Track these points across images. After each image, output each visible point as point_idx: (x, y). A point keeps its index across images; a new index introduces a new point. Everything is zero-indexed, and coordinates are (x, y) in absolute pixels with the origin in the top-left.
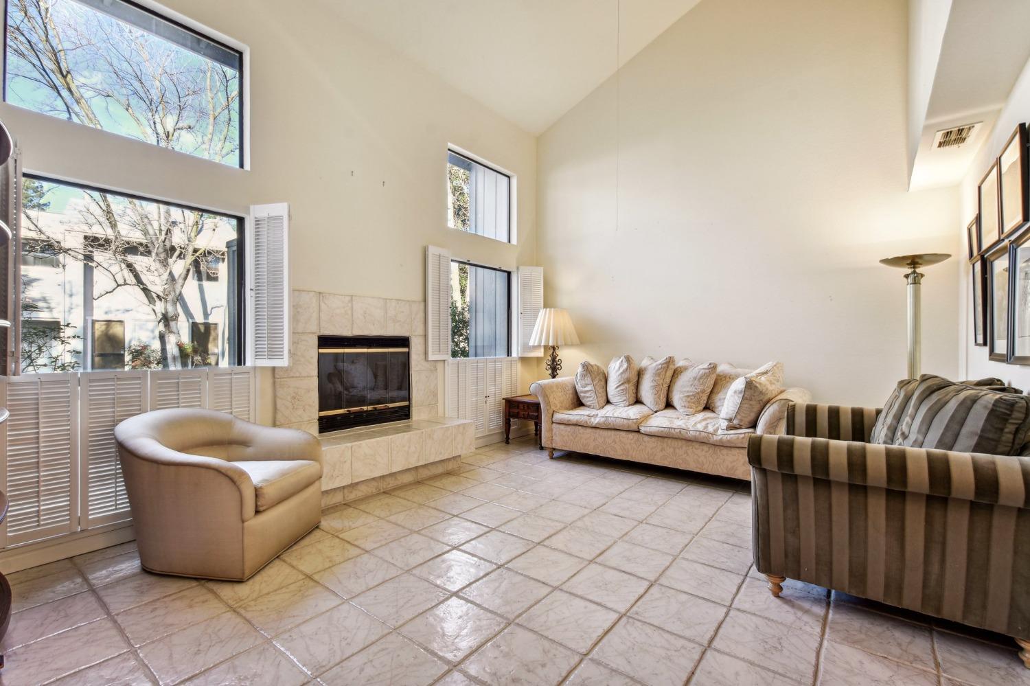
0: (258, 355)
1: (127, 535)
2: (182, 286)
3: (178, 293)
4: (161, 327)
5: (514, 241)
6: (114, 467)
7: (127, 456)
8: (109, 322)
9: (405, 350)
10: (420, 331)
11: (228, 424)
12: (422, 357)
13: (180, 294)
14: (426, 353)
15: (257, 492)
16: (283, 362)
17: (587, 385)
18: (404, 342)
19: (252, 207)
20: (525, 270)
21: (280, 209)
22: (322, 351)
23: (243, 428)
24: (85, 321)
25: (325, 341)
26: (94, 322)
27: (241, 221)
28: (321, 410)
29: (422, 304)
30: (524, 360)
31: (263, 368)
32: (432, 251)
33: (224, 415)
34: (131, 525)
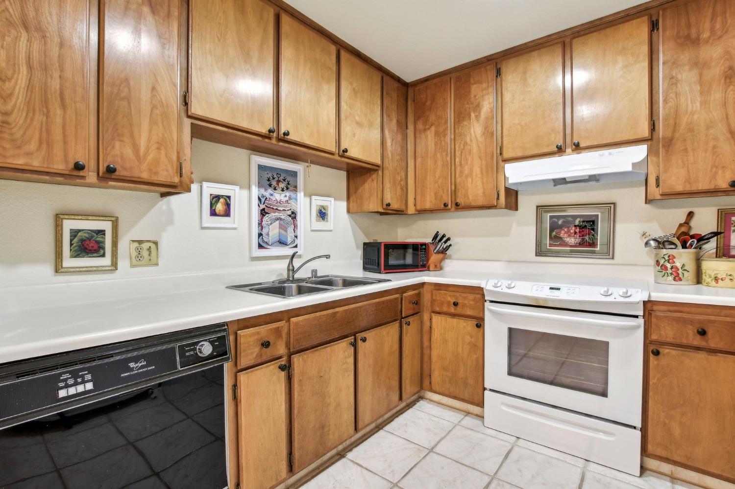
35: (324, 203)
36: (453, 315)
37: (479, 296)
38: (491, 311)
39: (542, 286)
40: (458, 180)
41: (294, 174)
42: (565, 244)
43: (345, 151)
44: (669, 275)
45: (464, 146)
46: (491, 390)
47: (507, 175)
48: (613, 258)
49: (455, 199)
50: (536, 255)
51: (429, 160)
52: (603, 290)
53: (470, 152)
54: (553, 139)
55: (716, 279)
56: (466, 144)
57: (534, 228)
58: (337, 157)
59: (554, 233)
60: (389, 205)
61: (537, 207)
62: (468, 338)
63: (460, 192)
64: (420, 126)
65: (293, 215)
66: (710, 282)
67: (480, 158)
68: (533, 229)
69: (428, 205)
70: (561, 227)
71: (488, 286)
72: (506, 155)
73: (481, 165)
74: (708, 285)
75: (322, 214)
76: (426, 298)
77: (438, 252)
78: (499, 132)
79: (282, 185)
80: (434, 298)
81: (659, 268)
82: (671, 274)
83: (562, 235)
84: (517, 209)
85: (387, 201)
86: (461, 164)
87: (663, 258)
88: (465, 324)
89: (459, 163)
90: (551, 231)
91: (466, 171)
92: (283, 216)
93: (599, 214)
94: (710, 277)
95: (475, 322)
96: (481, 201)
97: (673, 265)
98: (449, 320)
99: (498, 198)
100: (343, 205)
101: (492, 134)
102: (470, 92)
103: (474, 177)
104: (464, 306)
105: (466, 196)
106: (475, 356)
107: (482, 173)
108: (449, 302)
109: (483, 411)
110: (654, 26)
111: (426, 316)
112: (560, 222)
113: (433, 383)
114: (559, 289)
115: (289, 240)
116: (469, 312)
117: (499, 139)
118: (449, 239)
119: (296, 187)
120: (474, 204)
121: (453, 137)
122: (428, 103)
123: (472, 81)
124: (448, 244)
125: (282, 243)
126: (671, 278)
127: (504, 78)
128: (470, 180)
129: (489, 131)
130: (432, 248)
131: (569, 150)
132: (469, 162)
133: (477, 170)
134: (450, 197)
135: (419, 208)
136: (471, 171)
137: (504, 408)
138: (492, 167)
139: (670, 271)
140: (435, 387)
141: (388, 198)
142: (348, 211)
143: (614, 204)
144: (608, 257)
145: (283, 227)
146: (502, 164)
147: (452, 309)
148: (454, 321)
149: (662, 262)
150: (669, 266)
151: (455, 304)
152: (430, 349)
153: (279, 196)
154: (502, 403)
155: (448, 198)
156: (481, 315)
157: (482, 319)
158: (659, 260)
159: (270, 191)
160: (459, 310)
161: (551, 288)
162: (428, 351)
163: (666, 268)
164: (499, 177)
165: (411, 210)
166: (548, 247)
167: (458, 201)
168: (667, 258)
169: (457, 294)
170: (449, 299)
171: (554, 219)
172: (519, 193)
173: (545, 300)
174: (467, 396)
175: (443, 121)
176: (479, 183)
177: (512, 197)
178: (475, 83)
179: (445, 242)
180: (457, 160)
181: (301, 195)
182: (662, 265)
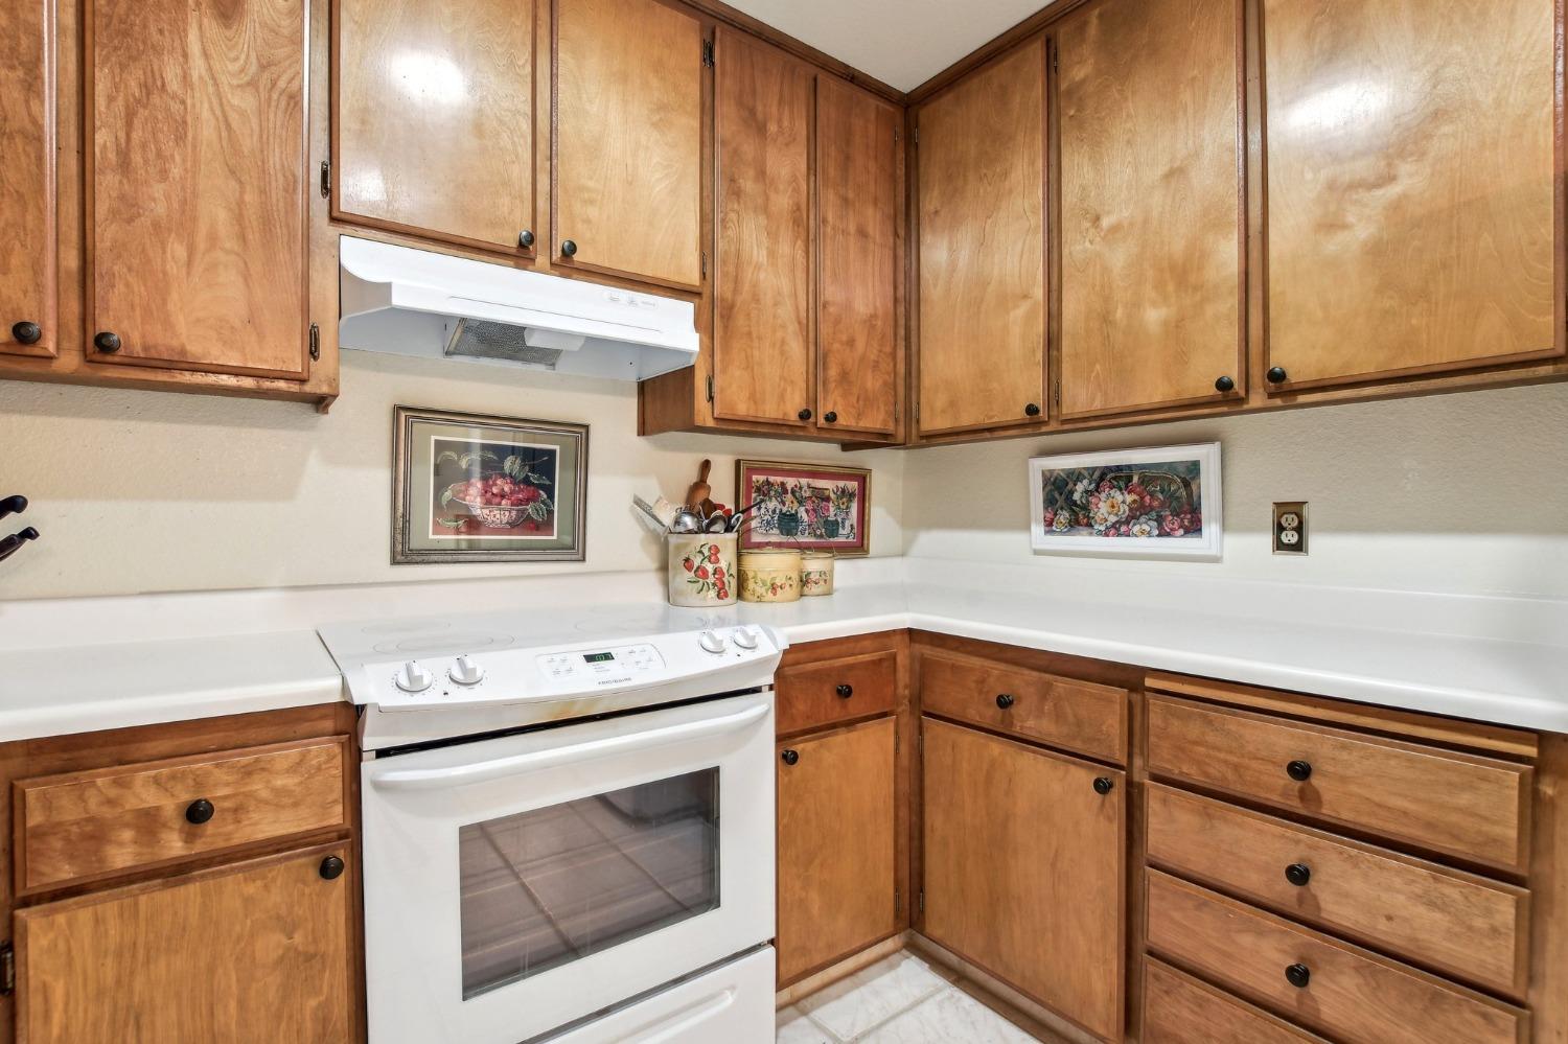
39: (562, 656)
40: (106, 233)
44: (711, 587)
45: (144, 91)
48: (584, 558)
49: (88, 319)
50: (393, 562)
53: (179, 127)
54: (506, 210)
55: (774, 588)
56: (152, 86)
57: (386, 475)
59: (448, 495)
61: (398, 409)
62: (268, 946)
63: (120, 287)
66: (764, 594)
67: (232, 172)
68: (384, 476)
71: (371, 689)
73: (241, 203)
74: (760, 599)
81: (692, 574)
82: (714, 585)
83: (469, 500)
86: (124, 157)
87: (700, 552)
88: (251, 889)
89: (112, 156)
90: (440, 486)
91: (159, 200)
93: (556, 448)
94: (764, 584)
97: (717, 566)
103: (202, 242)
104: (243, 804)
106: (313, 1003)
107: (245, 241)
108: (155, 815)
112: (462, 463)
114: (607, 657)
126: (712, 593)
128: (178, 250)
129: (282, 84)
131: (543, 260)
132: (176, 171)
133: (217, 217)
134: (50, 302)
136: (187, 212)
139: (711, 579)
143: (586, 427)
144: (574, 557)
146: (330, 229)
147: (175, 845)
148: (188, 896)
149: (697, 561)
150: (710, 568)
151: (197, 813)
155: (41, 303)
156: (343, 822)
157: (351, 836)
158: (692, 557)
160: (216, 835)
161: (590, 658)
163: (705, 574)
166: (431, 536)
167: (108, 326)
168: (707, 553)
170: (150, 799)
171: (448, 453)
182: (698, 568)
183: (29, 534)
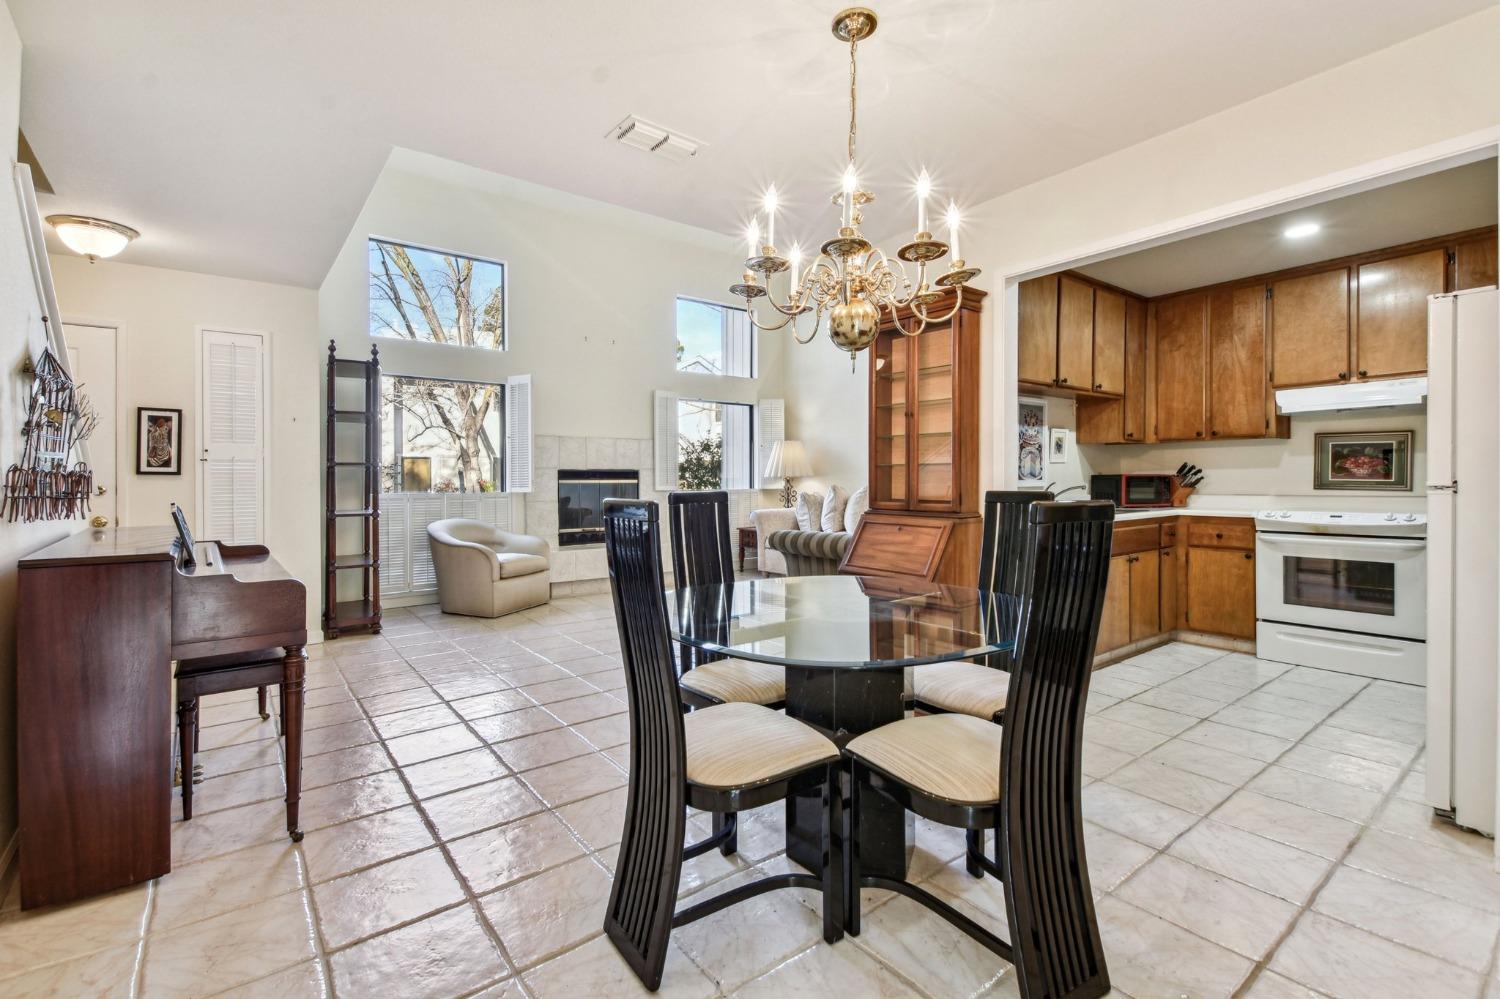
0: (512, 486)
1: (433, 599)
2: (482, 420)
3: (478, 426)
4: (460, 465)
5: (755, 375)
6: (426, 554)
7: (433, 542)
8: (414, 460)
9: (635, 481)
10: (649, 464)
11: (491, 531)
12: (652, 488)
13: (482, 427)
14: (654, 484)
15: (501, 566)
16: (528, 490)
17: (804, 514)
18: (634, 474)
19: (509, 378)
20: (765, 404)
21: (526, 379)
22: (561, 481)
23: (500, 534)
24: (396, 458)
25: (564, 474)
26: (403, 459)
27: (503, 387)
28: (560, 528)
29: (651, 441)
30: (766, 492)
31: (517, 494)
32: (659, 394)
33: (491, 525)
34: (437, 593)
35: (1060, 435)
36: (1217, 548)
37: (1249, 528)
38: (1263, 540)
39: (1322, 515)
40: (1216, 407)
41: (1040, 409)
42: (1353, 475)
43: (1100, 386)
45: (1224, 370)
46: (1264, 620)
47: (1279, 404)
48: (1411, 490)
49: (1211, 428)
50: (1315, 488)
51: (1176, 385)
52: (1386, 516)
53: (1232, 378)
56: (1226, 368)
57: (1312, 458)
58: (1091, 393)
59: (1338, 463)
60: (1131, 435)
61: (1316, 434)
62: (1235, 571)
63: (1218, 419)
64: (1165, 346)
65: (1040, 448)
67: (1244, 384)
69: (1174, 434)
70: (1346, 457)
71: (1260, 515)
72: (1278, 380)
73: (1246, 392)
75: (1059, 447)
76: (1182, 532)
77: (1186, 486)
78: (1270, 357)
79: (1033, 420)
80: (1191, 530)
83: (1347, 466)
84: (1289, 437)
85: (1129, 431)
86: (1219, 390)
88: (1231, 556)
89: (1217, 389)
90: (1335, 459)
91: (1227, 396)
92: (1033, 449)
93: (1394, 442)
95: (1243, 554)
96: (1245, 430)
98: (1211, 552)
99: (1267, 426)
100: (1073, 435)
101: (1261, 359)
102: (1232, 312)
103: (1236, 404)
104: (1230, 537)
105: (1226, 423)
107: (1247, 400)
108: (1211, 535)
109: (1255, 647)
110: (1449, 259)
111: (1181, 552)
112: (1345, 451)
113: (1190, 619)
114: (1340, 516)
115: (1037, 474)
116: (1235, 544)
117: (1270, 365)
118: (1200, 471)
119: (1042, 421)
120: (1236, 433)
121: (1208, 360)
122: (1176, 322)
123: (1235, 302)
124: (1199, 476)
125: (1033, 475)
127: (1275, 300)
128: (1231, 407)
129: (1257, 356)
130: (1177, 481)
131: (1354, 379)
132: (1230, 388)
133: (1240, 397)
134: (1204, 426)
135: (1162, 435)
136: (1233, 398)
137: (1281, 637)
138: (1260, 396)
140: (1194, 623)
141: (1130, 429)
142: (1078, 441)
143: (1412, 432)
144: (1404, 489)
145: (1033, 461)
146: (1272, 391)
147: (1215, 542)
148: (1218, 554)
151: (1219, 536)
152: (1187, 584)
153: (1031, 431)
154: (1280, 633)
155: (1202, 426)
156: (1251, 546)
157: (1253, 550)
159: (1026, 427)
160: (1224, 542)
161: (1332, 516)
162: (1184, 587)
164: (1269, 405)
165: (1151, 437)
166: (1331, 479)
167: (1216, 429)
169: (1221, 526)
170: (1210, 531)
171: (1338, 448)
172: (1292, 419)
173: (1326, 527)
174: (1234, 630)
175: (1197, 342)
176: (1244, 411)
177: (1284, 426)
178: (1239, 303)
179: (1195, 474)
180: (1214, 385)
181: (1045, 429)
183: (1202, 478)
